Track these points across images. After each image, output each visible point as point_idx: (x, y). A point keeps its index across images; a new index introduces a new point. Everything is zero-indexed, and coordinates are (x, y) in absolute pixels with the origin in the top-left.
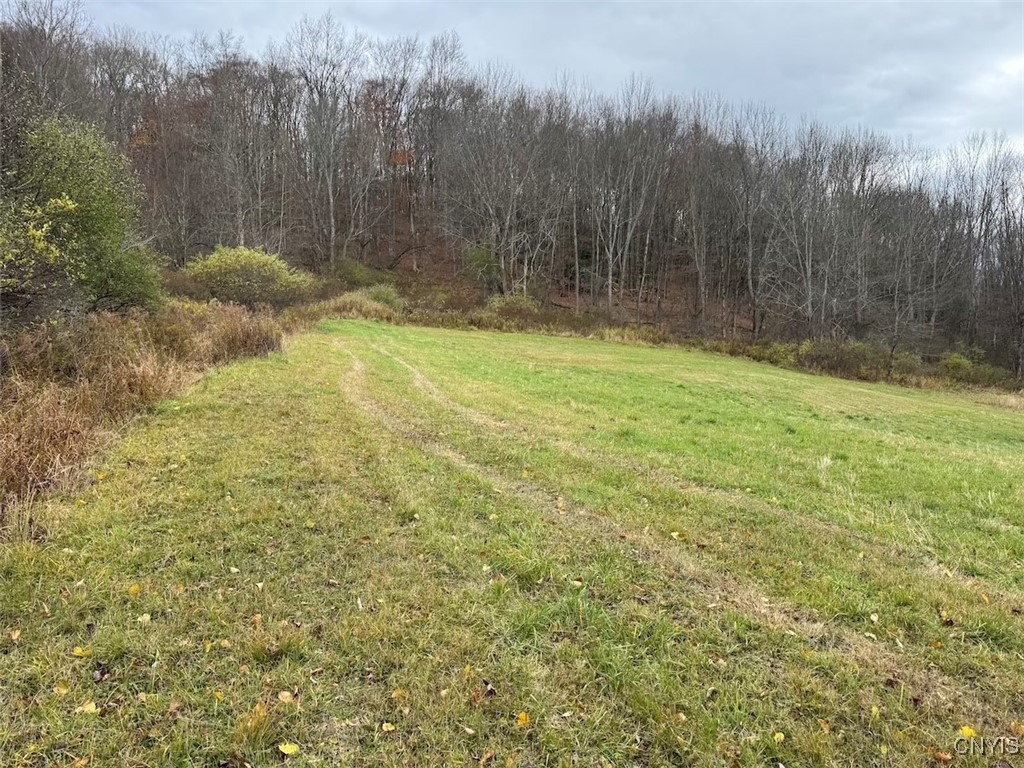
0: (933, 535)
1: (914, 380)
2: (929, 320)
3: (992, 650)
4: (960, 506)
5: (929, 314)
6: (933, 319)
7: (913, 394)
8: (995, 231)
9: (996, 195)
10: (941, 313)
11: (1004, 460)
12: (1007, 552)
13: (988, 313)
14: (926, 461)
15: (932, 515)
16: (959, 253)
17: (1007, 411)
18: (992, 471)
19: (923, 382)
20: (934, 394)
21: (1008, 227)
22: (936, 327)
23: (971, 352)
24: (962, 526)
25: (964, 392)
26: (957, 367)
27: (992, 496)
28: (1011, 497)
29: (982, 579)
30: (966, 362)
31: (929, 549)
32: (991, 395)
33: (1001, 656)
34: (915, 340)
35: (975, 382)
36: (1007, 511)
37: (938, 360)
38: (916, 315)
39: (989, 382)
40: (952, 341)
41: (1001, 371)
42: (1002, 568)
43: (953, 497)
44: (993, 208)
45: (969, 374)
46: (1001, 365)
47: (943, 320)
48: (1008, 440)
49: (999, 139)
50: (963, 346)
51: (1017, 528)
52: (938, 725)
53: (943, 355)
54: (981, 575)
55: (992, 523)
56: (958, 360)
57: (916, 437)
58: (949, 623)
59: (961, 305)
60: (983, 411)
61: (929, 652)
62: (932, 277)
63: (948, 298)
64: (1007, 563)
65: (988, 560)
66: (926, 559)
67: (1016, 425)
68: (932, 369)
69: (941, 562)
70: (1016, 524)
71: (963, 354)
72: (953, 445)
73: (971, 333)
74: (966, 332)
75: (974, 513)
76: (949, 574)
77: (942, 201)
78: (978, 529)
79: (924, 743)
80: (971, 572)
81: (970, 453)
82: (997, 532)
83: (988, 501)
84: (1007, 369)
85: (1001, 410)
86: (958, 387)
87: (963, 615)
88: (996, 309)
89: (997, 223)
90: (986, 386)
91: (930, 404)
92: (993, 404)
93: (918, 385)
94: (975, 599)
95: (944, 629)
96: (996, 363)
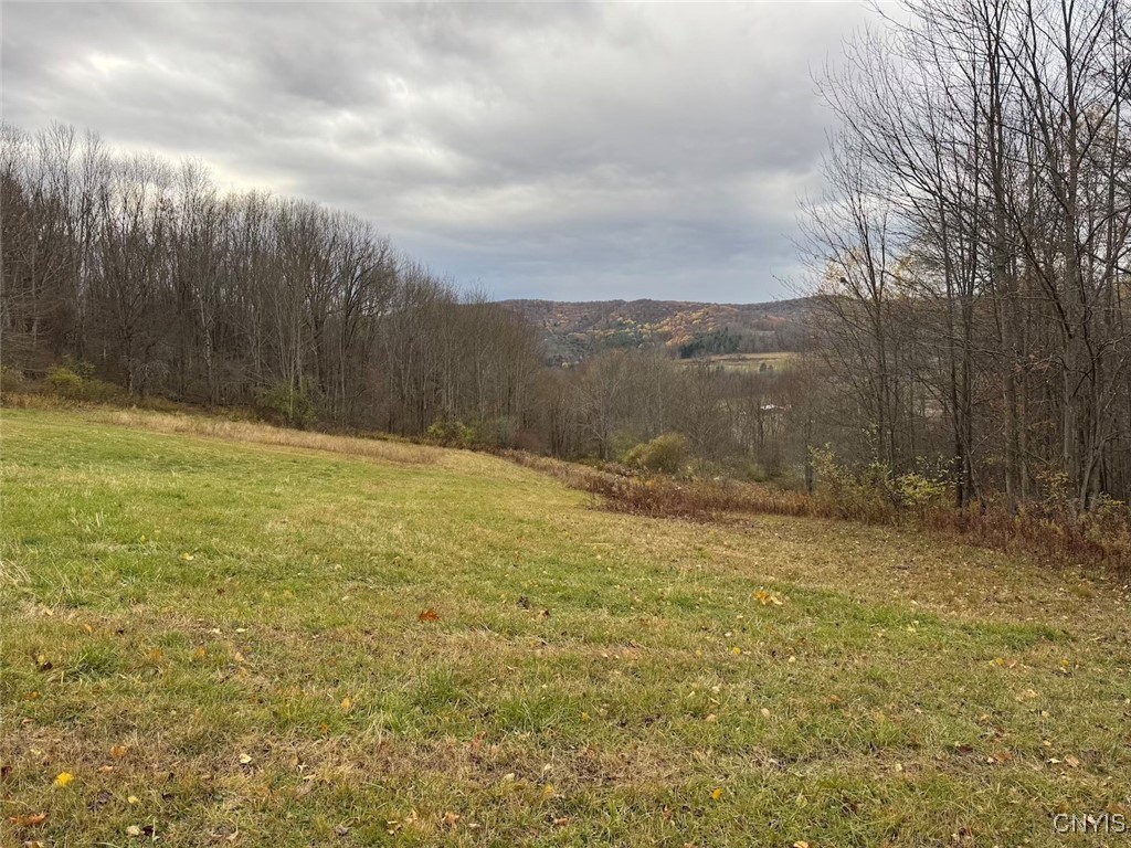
0: (32, 573)
1: (16, 399)
2: (30, 329)
3: (94, 680)
4: (66, 534)
5: (30, 321)
6: (35, 328)
7: (15, 415)
8: (97, 238)
9: (95, 197)
10: (44, 323)
11: (117, 479)
12: (112, 572)
13: (96, 324)
14: (28, 491)
15: (31, 551)
16: (61, 257)
17: (121, 428)
18: (103, 492)
19: (27, 401)
20: (41, 414)
21: (110, 235)
22: (38, 337)
23: (80, 367)
24: (68, 556)
25: (75, 410)
26: (66, 383)
27: (99, 518)
28: (121, 515)
29: (86, 608)
30: (75, 378)
31: (26, 590)
32: (104, 412)
33: (104, 682)
34: (14, 352)
35: (86, 399)
36: (115, 531)
37: (43, 375)
38: (13, 322)
39: (102, 399)
40: (58, 354)
41: (112, 386)
42: (108, 591)
43: (59, 526)
44: (94, 212)
45: (79, 390)
46: (111, 381)
47: (47, 330)
48: (122, 458)
49: (93, 138)
50: (71, 360)
51: (125, 546)
52: (31, 787)
53: (49, 370)
54: (84, 604)
55: (101, 546)
56: (66, 376)
57: (20, 465)
58: (48, 667)
59: (66, 314)
60: (95, 431)
61: (23, 707)
62: (30, 279)
63: (50, 306)
64: (113, 585)
65: (93, 586)
66: (23, 602)
67: (130, 442)
68: (37, 386)
69: (39, 602)
70: (125, 543)
71: (71, 368)
72: (63, 470)
73: (78, 346)
74: (73, 345)
75: (80, 539)
76: (50, 613)
77: (37, 194)
78: (85, 555)
79: (13, 814)
80: (73, 604)
81: (82, 476)
82: (105, 555)
83: (96, 524)
84: (118, 384)
85: (114, 427)
86: (67, 405)
87: (63, 653)
88: (104, 321)
89: (99, 229)
90: (98, 404)
91: (36, 426)
92: (106, 422)
93: (21, 405)
94: (76, 632)
95: (41, 675)
96: (106, 379)
